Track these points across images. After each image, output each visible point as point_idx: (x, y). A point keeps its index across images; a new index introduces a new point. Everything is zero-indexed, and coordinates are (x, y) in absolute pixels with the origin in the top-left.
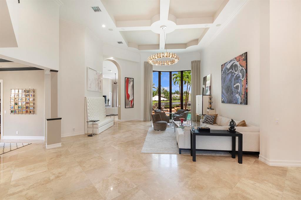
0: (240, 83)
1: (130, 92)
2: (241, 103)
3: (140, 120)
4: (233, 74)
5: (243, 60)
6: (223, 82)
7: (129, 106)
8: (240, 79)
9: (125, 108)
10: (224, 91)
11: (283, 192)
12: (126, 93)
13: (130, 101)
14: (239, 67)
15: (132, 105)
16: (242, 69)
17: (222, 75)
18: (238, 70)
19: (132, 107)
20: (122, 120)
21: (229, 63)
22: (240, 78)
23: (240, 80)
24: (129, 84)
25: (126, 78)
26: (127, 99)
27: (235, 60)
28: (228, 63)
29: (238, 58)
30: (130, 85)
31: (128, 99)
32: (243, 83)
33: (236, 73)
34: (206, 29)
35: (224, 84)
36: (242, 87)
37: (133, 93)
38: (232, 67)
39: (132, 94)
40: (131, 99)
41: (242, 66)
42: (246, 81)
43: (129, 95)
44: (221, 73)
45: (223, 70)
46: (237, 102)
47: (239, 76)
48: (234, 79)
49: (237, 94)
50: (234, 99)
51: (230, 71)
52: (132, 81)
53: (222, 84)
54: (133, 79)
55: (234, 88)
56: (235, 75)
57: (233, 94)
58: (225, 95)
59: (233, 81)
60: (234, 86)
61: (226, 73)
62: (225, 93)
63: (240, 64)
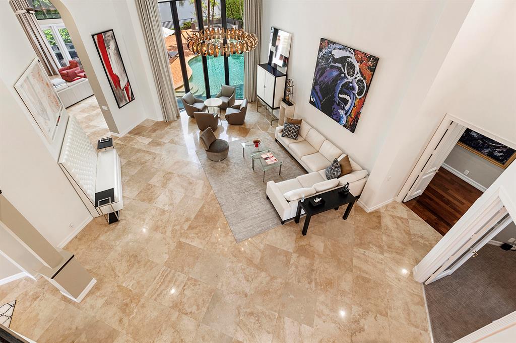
0: (352, 98)
1: (116, 70)
2: (345, 126)
3: (156, 120)
4: (343, 75)
5: (368, 68)
6: (318, 72)
7: (126, 100)
8: (354, 94)
9: (119, 108)
10: (317, 87)
11: (383, 255)
12: (110, 74)
13: (123, 90)
14: (357, 73)
15: (130, 96)
16: (362, 82)
17: (318, 58)
18: (354, 77)
19: (132, 98)
21: (340, 49)
22: (354, 92)
23: (352, 94)
24: (107, 49)
25: (96, 37)
26: (116, 87)
28: (338, 46)
29: (360, 56)
30: (110, 51)
31: (118, 87)
32: (356, 103)
33: (350, 79)
35: (320, 77)
36: (354, 107)
38: (343, 60)
39: (122, 71)
40: (123, 84)
41: (362, 75)
42: (362, 103)
43: (117, 76)
44: (319, 54)
45: (324, 51)
46: (338, 120)
47: (353, 88)
48: (342, 84)
49: (342, 110)
50: (335, 113)
51: (337, 65)
52: (111, 38)
53: (316, 75)
54: (112, 30)
55: (339, 97)
56: (346, 80)
57: (335, 106)
58: (319, 97)
59: (341, 86)
60: (339, 95)
61: (329, 63)
62: (319, 94)
63: (360, 69)
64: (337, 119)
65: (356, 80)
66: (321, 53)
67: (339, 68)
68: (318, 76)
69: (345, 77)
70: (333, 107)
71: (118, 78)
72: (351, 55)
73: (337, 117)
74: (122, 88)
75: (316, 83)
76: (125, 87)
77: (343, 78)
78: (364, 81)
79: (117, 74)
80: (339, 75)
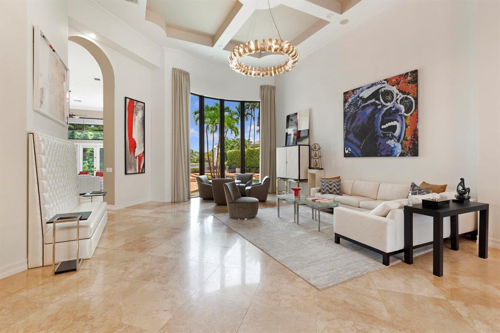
1: (136, 135)
2: (402, 155)
3: (162, 201)
4: (379, 107)
5: (409, 83)
6: (348, 120)
7: (136, 169)
8: (401, 115)
9: (126, 174)
10: (351, 136)
12: (129, 136)
13: (136, 158)
14: (397, 95)
15: (141, 167)
18: (395, 99)
19: (142, 171)
20: (119, 205)
21: (369, 88)
22: (400, 113)
23: (399, 116)
24: (134, 114)
25: (128, 100)
26: (130, 151)
27: (384, 83)
28: (365, 88)
29: (394, 80)
30: (136, 117)
31: (132, 153)
34: (320, 24)
35: (351, 124)
36: (406, 127)
37: (143, 137)
39: (141, 140)
40: (138, 152)
41: (404, 93)
42: (415, 118)
43: (135, 142)
44: (344, 106)
45: (350, 100)
46: (390, 153)
47: (398, 110)
48: (381, 115)
49: (391, 139)
50: (382, 148)
51: (369, 102)
52: (141, 109)
53: (346, 126)
54: (144, 103)
55: (383, 129)
56: (385, 109)
57: (380, 140)
58: (355, 144)
59: (380, 118)
60: (381, 126)
61: (359, 106)
62: (355, 141)
63: (398, 90)
64: (388, 153)
65: (398, 101)
66: (347, 103)
67: (372, 104)
68: (349, 125)
69: (383, 106)
70: (379, 142)
71: (135, 144)
72: (383, 85)
73: (388, 151)
74: (136, 155)
75: (347, 132)
76: (139, 156)
77: (381, 109)
78: (409, 97)
79: (135, 140)
80: (376, 109)
